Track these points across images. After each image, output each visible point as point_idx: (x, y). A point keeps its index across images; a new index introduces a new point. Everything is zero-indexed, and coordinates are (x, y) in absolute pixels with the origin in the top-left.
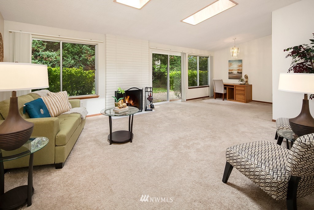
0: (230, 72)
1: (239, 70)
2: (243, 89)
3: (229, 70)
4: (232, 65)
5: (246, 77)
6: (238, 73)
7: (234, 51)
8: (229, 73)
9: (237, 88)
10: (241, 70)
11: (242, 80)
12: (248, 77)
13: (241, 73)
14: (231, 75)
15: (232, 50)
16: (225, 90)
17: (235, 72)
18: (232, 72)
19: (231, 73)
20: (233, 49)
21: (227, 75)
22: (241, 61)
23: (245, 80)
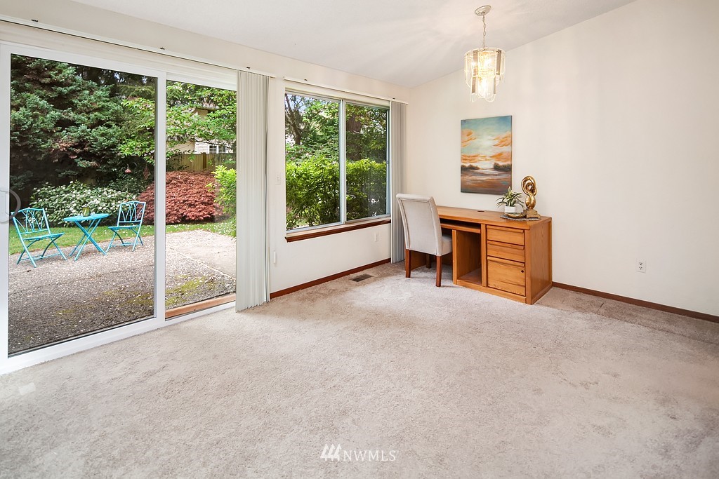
0: (467, 165)
1: (498, 156)
2: (518, 239)
3: (464, 159)
4: (473, 136)
5: (530, 187)
6: (497, 168)
7: (480, 68)
8: (463, 169)
9: (493, 235)
10: (510, 157)
11: (512, 201)
12: (536, 186)
13: (508, 169)
14: (470, 178)
15: (474, 64)
16: (447, 241)
17: (486, 166)
18: (474, 165)
19: (472, 168)
20: (476, 58)
21: (456, 179)
22: (506, 120)
23: (525, 199)
